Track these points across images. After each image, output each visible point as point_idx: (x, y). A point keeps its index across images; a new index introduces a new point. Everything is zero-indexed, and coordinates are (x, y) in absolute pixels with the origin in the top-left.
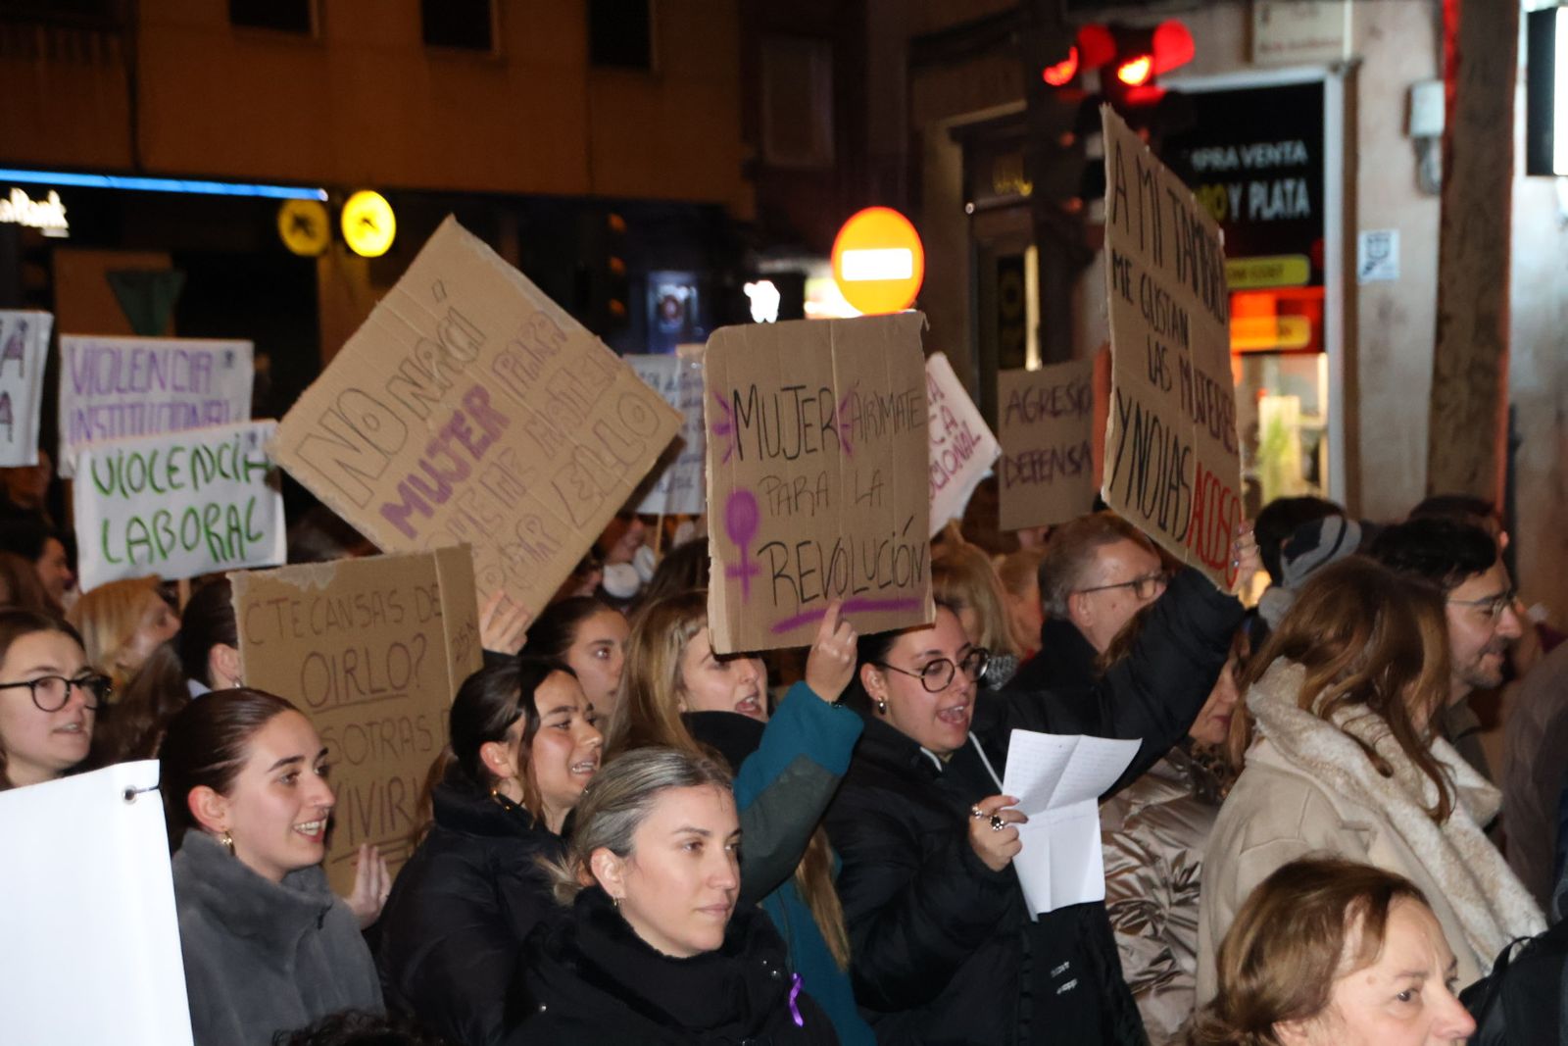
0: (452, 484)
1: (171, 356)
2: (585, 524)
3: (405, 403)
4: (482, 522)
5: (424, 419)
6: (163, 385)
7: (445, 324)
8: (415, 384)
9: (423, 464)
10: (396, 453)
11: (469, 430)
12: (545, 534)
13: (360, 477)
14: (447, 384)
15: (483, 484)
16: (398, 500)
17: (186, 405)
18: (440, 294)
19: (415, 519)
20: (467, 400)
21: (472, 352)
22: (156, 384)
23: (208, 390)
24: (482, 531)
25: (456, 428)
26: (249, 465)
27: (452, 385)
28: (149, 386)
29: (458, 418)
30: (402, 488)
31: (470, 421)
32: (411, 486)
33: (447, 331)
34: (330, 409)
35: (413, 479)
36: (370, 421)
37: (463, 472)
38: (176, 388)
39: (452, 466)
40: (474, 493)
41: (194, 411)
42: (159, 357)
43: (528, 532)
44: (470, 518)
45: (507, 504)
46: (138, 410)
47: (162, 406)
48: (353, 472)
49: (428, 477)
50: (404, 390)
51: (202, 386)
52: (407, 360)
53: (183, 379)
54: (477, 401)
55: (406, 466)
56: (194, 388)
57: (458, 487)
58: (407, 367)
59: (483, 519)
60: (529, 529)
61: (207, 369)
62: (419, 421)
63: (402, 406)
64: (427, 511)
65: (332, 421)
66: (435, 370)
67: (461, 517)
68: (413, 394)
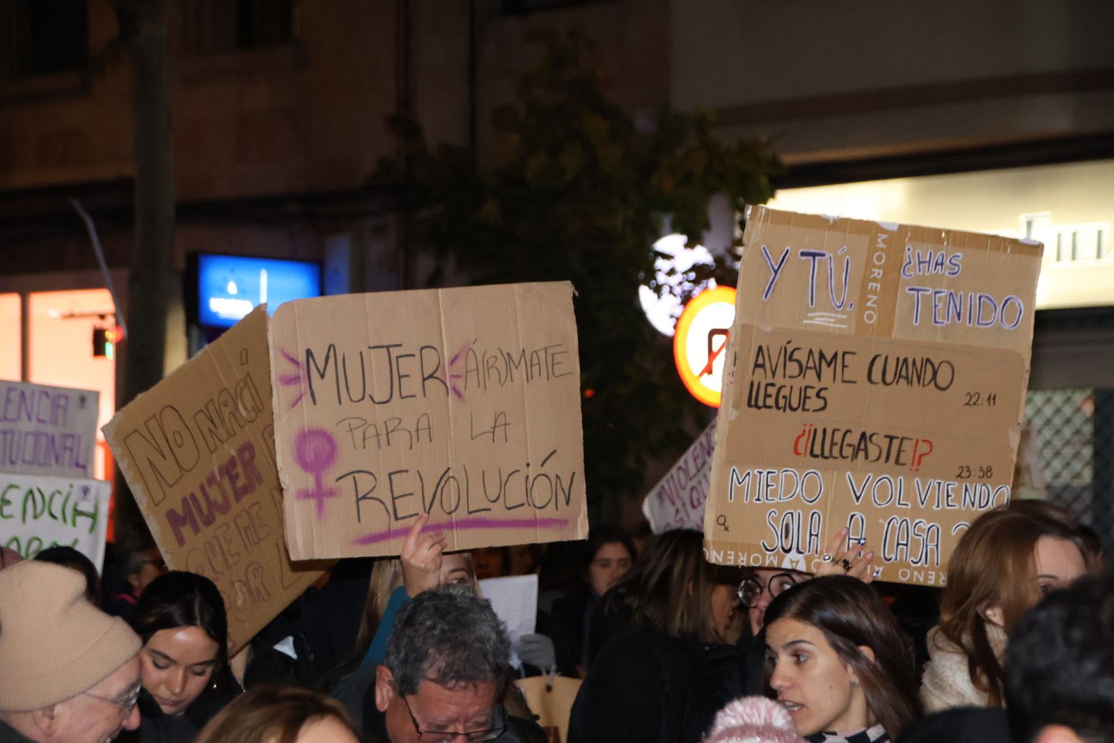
0: (217, 513)
1: (37, 395)
2: (288, 587)
3: (203, 435)
4: (226, 552)
5: (211, 453)
6: (29, 418)
7: (242, 384)
8: (213, 423)
9: (202, 488)
10: (187, 471)
11: (237, 476)
12: (262, 583)
13: (161, 480)
14: (232, 432)
15: (236, 523)
16: (180, 511)
17: (47, 435)
18: (244, 360)
19: (186, 530)
20: (241, 450)
21: (253, 415)
22: (24, 417)
23: (64, 425)
24: (226, 560)
25: (228, 470)
26: (78, 513)
27: (235, 434)
28: (19, 418)
29: (232, 462)
30: (184, 500)
31: (239, 469)
32: (190, 501)
33: (241, 390)
34: (154, 416)
35: (193, 496)
36: (178, 439)
37: (225, 508)
38: (40, 421)
39: (220, 499)
40: (228, 527)
41: (53, 440)
42: (28, 395)
43: (253, 576)
44: (221, 548)
45: (246, 547)
46: (9, 436)
47: (28, 434)
48: (157, 473)
49: (204, 500)
50: (205, 424)
51: (60, 421)
52: (212, 400)
53: (45, 415)
54: (247, 455)
55: (191, 485)
56: (54, 422)
57: (220, 518)
58: (211, 407)
59: (228, 550)
60: (254, 574)
61: (65, 409)
62: (209, 453)
63: (200, 435)
64: (196, 530)
65: (153, 424)
66: (227, 415)
67: (215, 542)
68: (210, 429)
